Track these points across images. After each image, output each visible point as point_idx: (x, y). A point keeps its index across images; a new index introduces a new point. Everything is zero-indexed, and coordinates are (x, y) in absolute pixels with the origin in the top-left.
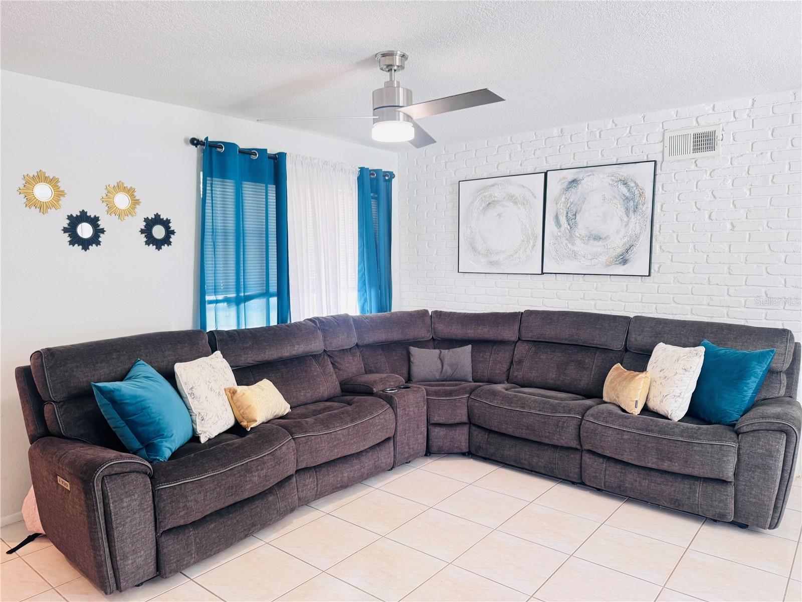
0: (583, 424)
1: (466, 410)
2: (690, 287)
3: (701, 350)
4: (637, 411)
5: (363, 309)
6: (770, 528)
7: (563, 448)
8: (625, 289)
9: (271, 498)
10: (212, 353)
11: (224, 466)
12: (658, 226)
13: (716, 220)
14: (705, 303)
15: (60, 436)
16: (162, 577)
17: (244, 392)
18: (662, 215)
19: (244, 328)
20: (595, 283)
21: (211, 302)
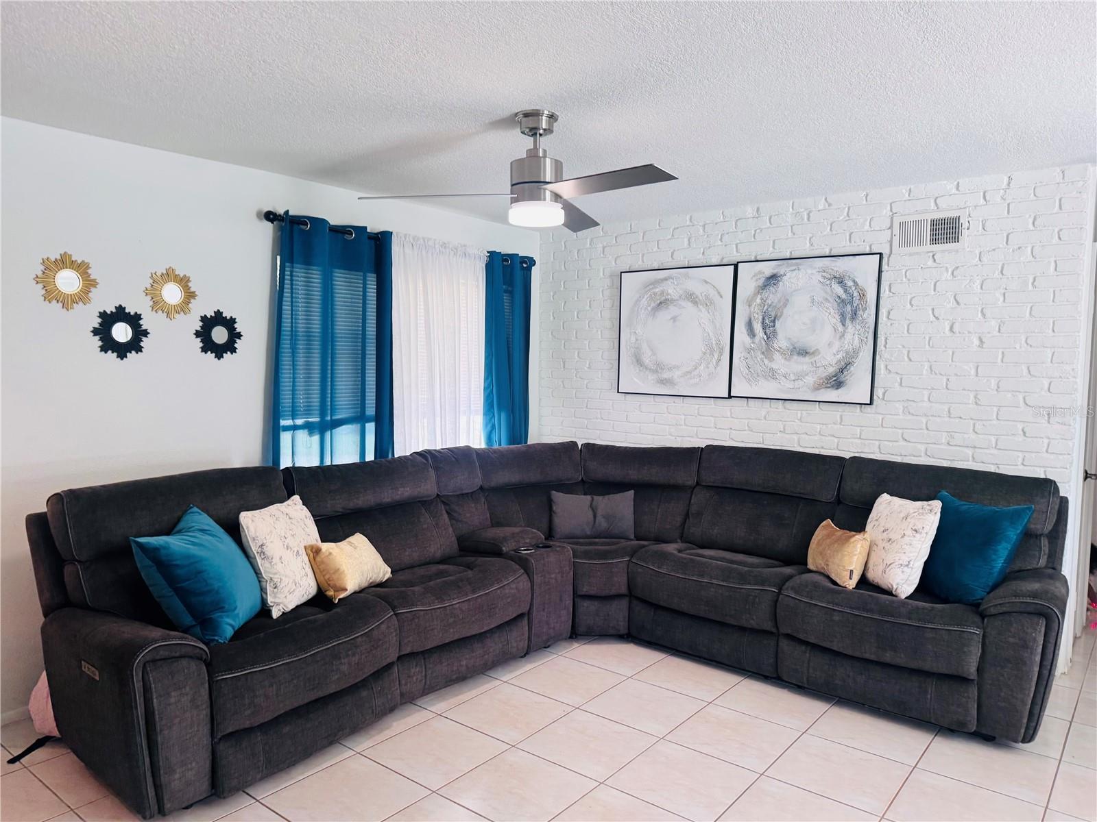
0: (780, 599)
1: (626, 578)
2: (924, 420)
3: (937, 505)
4: (851, 584)
5: (489, 439)
6: (1023, 741)
7: (754, 631)
8: (839, 421)
9: (364, 693)
10: (289, 498)
11: (304, 650)
12: (883, 339)
13: (960, 333)
14: (943, 441)
15: (84, 607)
16: (219, 797)
17: (331, 551)
18: (889, 324)
19: (330, 464)
20: (799, 412)
21: (287, 428)
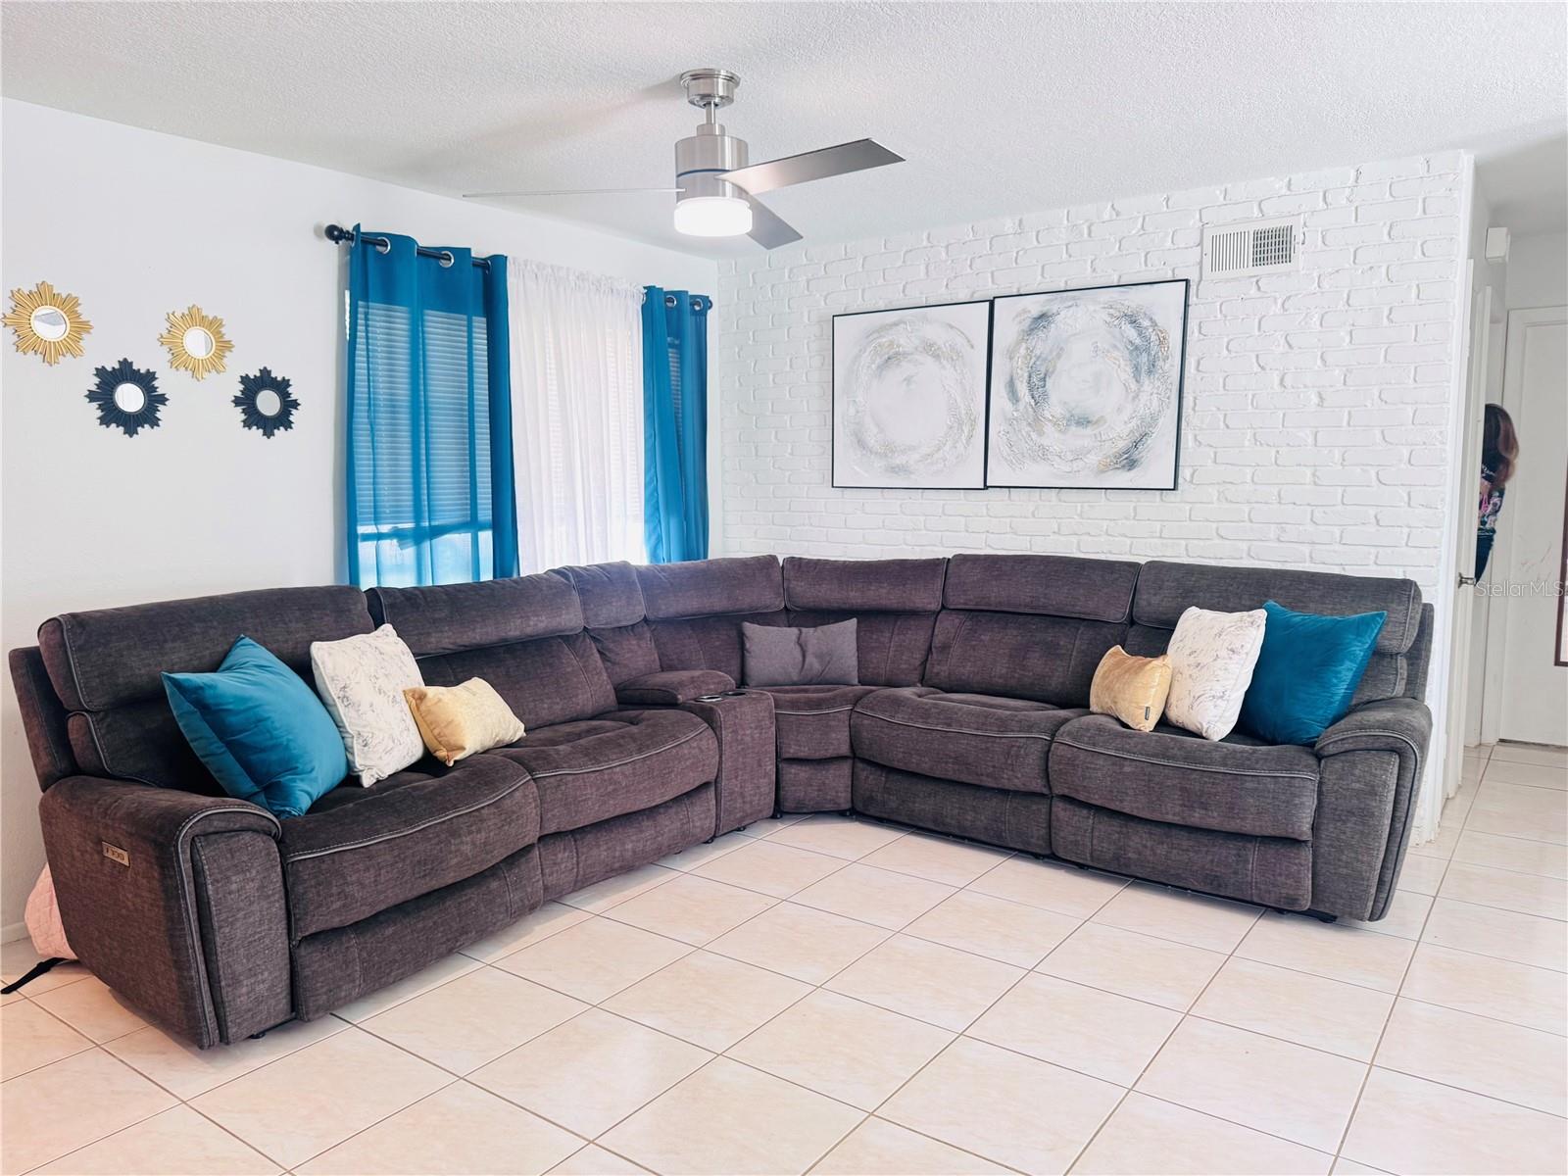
0: (1052, 748)
1: (847, 733)
2: (1246, 508)
3: (1261, 615)
4: (1148, 726)
5: (654, 555)
6: (1371, 919)
7: (1017, 793)
8: (1133, 514)
9: (494, 885)
10: (376, 628)
11: (409, 823)
12: (1191, 399)
13: (1293, 388)
14: (1271, 536)
15: (101, 774)
16: (302, 1019)
17: (441, 696)
18: (1199, 379)
19: (431, 584)
20: (1079, 505)
21: (367, 537)
